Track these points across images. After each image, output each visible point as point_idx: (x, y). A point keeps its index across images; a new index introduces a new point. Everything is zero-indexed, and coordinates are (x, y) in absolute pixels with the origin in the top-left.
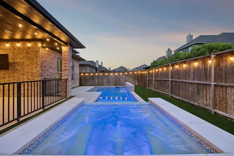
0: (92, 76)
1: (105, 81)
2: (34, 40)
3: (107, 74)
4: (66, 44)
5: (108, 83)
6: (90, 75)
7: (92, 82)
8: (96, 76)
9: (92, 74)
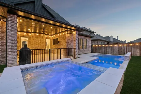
0: (100, 47)
1: (110, 50)
2: (62, 32)
3: (111, 45)
4: (74, 30)
5: (113, 52)
6: (99, 46)
7: (100, 51)
8: (103, 47)
9: (100, 46)
